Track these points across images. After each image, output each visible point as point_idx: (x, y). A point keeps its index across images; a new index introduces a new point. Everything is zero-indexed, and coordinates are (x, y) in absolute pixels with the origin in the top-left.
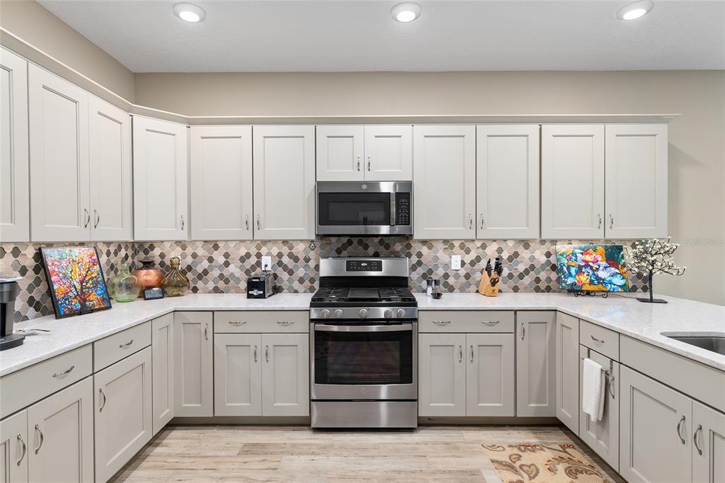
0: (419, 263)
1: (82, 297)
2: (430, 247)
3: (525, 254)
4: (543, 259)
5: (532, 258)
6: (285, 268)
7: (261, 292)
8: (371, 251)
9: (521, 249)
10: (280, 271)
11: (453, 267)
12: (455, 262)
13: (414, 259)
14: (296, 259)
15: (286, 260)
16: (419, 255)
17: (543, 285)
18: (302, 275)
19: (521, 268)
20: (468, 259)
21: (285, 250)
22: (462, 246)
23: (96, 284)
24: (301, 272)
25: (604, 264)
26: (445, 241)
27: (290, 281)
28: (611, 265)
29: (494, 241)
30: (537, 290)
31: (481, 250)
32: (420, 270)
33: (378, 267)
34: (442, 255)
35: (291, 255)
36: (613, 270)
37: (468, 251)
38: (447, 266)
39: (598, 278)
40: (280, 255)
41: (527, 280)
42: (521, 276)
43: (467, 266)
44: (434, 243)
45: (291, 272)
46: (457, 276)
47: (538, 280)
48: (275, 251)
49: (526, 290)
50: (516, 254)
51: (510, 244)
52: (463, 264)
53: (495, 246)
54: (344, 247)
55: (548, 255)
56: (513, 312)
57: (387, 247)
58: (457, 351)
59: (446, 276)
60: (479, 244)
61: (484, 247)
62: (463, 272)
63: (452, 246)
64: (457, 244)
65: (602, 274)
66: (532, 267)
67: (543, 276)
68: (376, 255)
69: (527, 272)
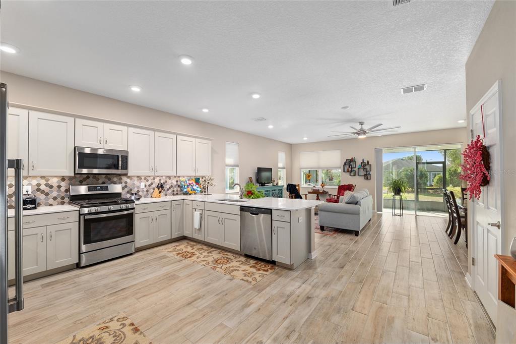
0: (126, 186)
3: (169, 181)
4: (175, 183)
5: (172, 183)
6: (43, 192)
7: (34, 206)
8: (100, 181)
9: (168, 180)
10: (38, 194)
11: (141, 188)
12: (142, 185)
13: (124, 185)
14: (51, 187)
15: (43, 187)
16: (126, 183)
17: (175, 193)
18: (55, 195)
19: (168, 187)
20: (148, 184)
21: (43, 182)
22: (145, 179)
24: (55, 194)
25: (195, 184)
26: (138, 177)
27: (47, 199)
28: (197, 184)
29: (158, 176)
30: (173, 195)
31: (152, 180)
32: (126, 190)
33: (106, 189)
34: (136, 182)
35: (47, 185)
36: (198, 186)
37: (147, 181)
38: (138, 187)
39: (193, 189)
40: (39, 185)
41: (170, 191)
42: (168, 190)
43: (147, 187)
44: (133, 178)
45: (47, 194)
46: (143, 191)
47: (174, 191)
48: (34, 182)
49: (170, 195)
50: (166, 182)
51: (164, 177)
52: (145, 186)
53: (158, 178)
54: (85, 179)
55: (177, 181)
56: (171, 201)
57: (109, 179)
58: (150, 219)
59: (138, 191)
60: (152, 178)
61: (154, 179)
62: (145, 189)
63: (141, 179)
64: (143, 178)
65: (194, 187)
66: (172, 186)
67: (175, 189)
68: (104, 183)
69: (170, 188)
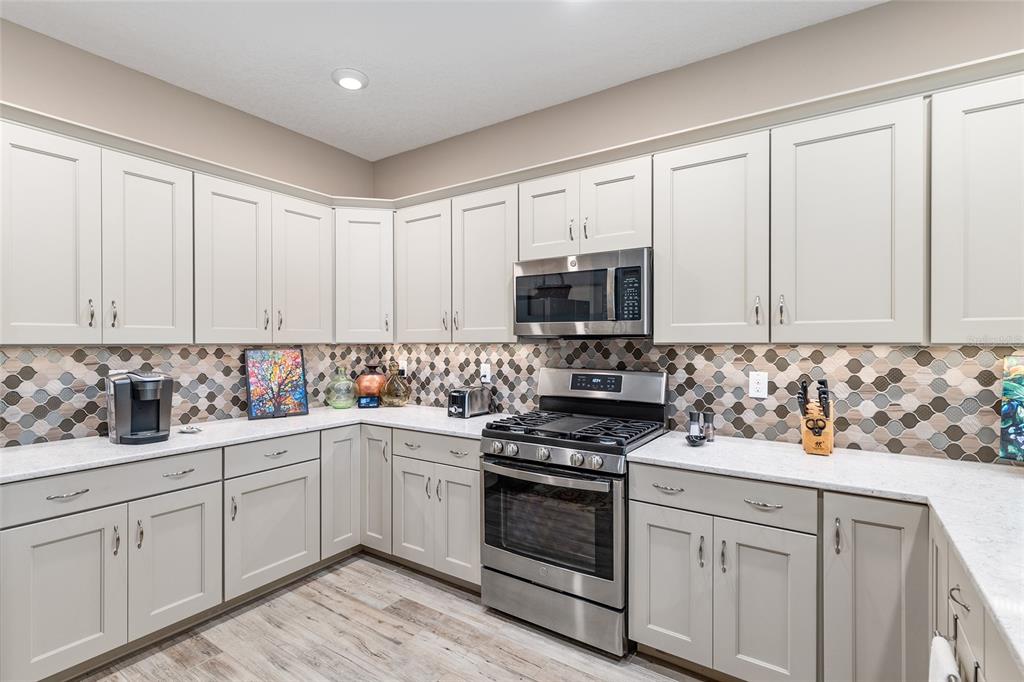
0: (690, 383)
1: (278, 398)
2: (710, 356)
3: (920, 377)
4: (973, 388)
5: (939, 384)
6: (506, 380)
8: (614, 360)
9: (908, 365)
10: (499, 383)
11: (752, 393)
12: (757, 383)
13: (681, 376)
14: (518, 369)
15: (506, 370)
16: (690, 369)
17: (969, 445)
18: (524, 391)
19: (909, 404)
20: (783, 379)
21: (506, 358)
22: (770, 356)
23: (295, 387)
24: (523, 388)
26: (738, 347)
27: (511, 398)
29: (842, 346)
30: (954, 453)
31: (811, 364)
32: (691, 395)
33: (616, 385)
34: (731, 371)
35: (512, 364)
37: (782, 366)
38: (739, 391)
40: (500, 363)
41: (925, 430)
42: (909, 420)
43: (782, 392)
44: (716, 351)
45: (512, 387)
46: (760, 410)
47: (955, 432)
48: (494, 358)
49: (923, 449)
50: (896, 375)
51: (881, 353)
52: (772, 388)
53: (844, 357)
54: (576, 354)
55: (987, 378)
56: (815, 492)
57: (638, 354)
58: (695, 544)
59: (739, 408)
60: (806, 352)
61: (817, 357)
62: (772, 403)
63: (750, 356)
64: (760, 352)
66: (940, 404)
67: (970, 423)
68: (621, 367)
69: (924, 413)
